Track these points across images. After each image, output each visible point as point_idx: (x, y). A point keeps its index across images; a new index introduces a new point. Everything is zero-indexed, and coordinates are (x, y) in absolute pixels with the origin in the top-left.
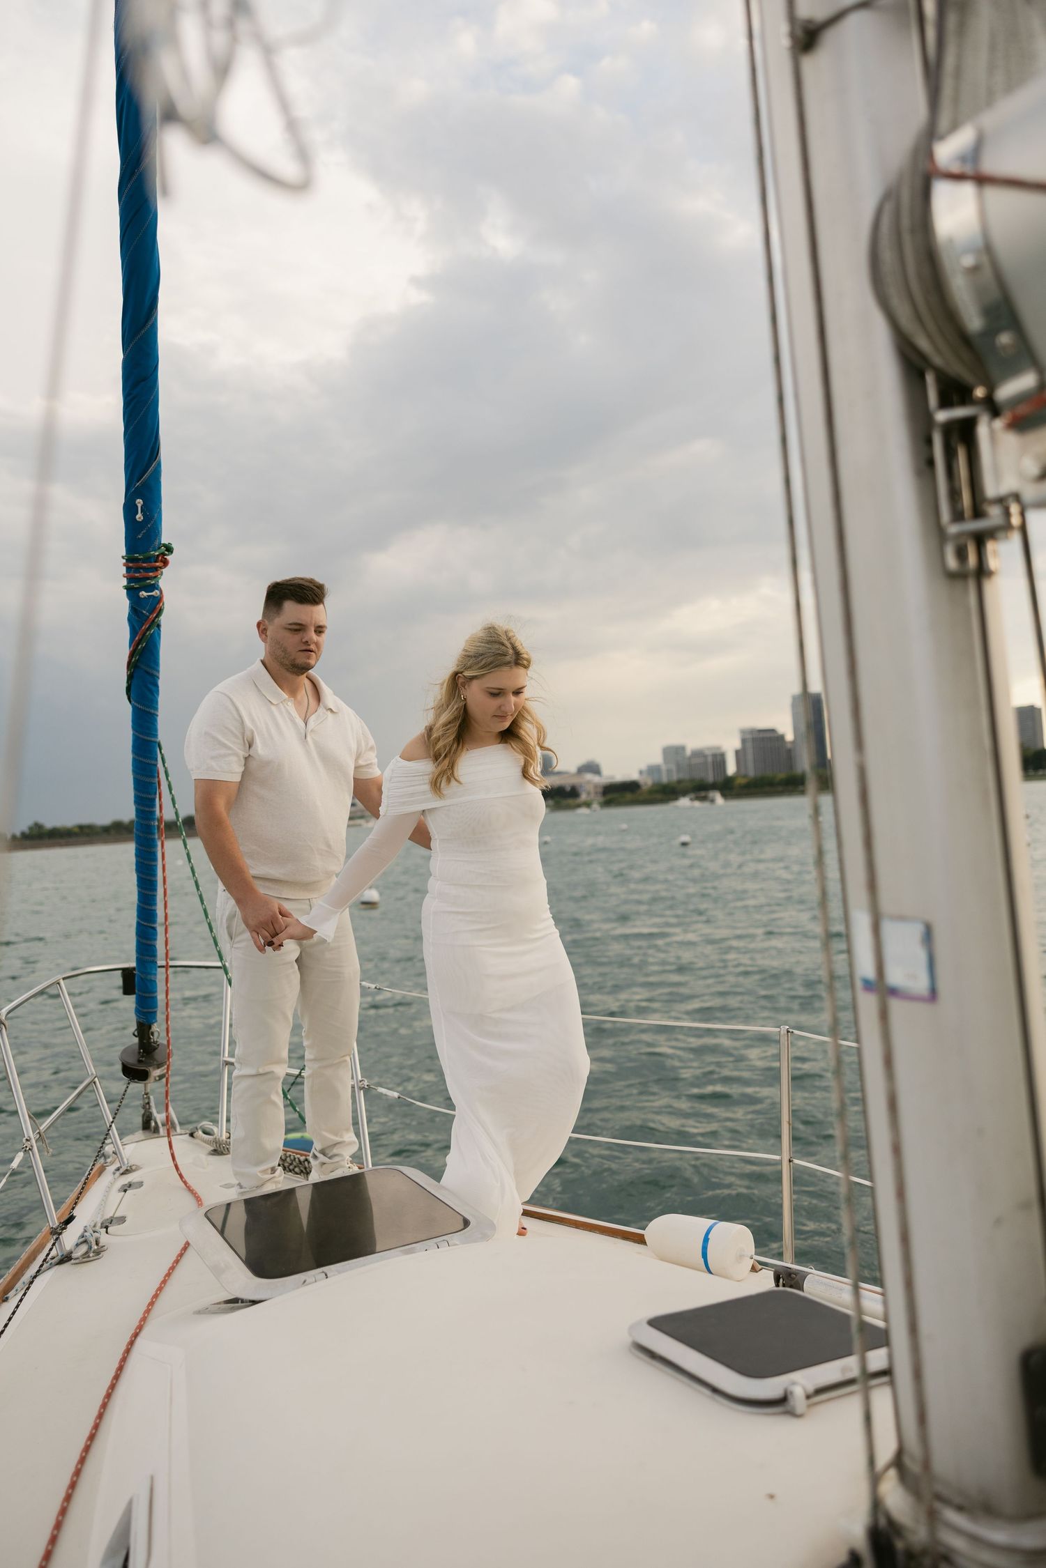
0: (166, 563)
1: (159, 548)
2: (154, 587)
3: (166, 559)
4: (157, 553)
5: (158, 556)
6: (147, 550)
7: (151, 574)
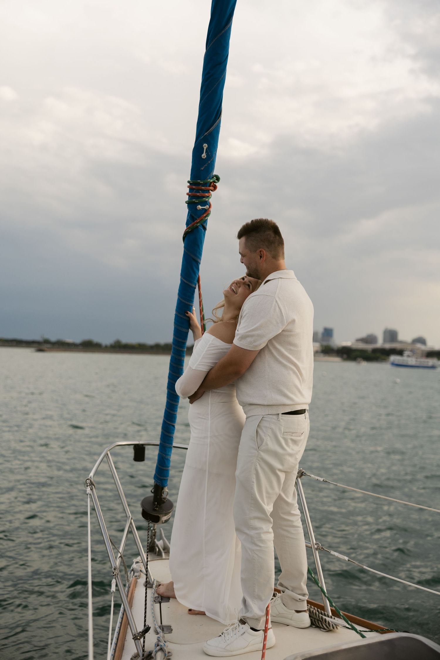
0: (215, 188)
1: (213, 177)
2: (206, 203)
3: (215, 185)
4: (212, 181)
5: (211, 183)
6: (206, 178)
7: (206, 194)
